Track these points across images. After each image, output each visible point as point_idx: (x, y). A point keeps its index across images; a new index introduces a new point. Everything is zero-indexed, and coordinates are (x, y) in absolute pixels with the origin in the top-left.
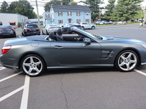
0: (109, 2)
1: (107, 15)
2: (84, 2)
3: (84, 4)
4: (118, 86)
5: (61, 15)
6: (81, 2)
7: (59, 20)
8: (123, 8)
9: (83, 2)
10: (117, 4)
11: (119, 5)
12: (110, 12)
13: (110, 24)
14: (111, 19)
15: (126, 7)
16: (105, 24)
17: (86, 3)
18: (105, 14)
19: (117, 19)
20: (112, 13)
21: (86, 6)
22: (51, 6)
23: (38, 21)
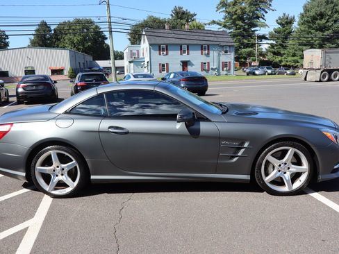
0: (278, 23)
1: (274, 53)
2: (220, 25)
3: (220, 27)
4: (254, 231)
5: (165, 53)
6: (214, 22)
7: (160, 64)
8: (312, 38)
9: (218, 24)
10: (298, 27)
11: (303, 29)
12: (281, 45)
13: (280, 73)
14: (283, 64)
15: (319, 34)
16: (268, 74)
17: (225, 26)
18: (268, 51)
19: (298, 62)
20: (285, 47)
21: (223, 31)
22: (144, 33)
23: (111, 65)
